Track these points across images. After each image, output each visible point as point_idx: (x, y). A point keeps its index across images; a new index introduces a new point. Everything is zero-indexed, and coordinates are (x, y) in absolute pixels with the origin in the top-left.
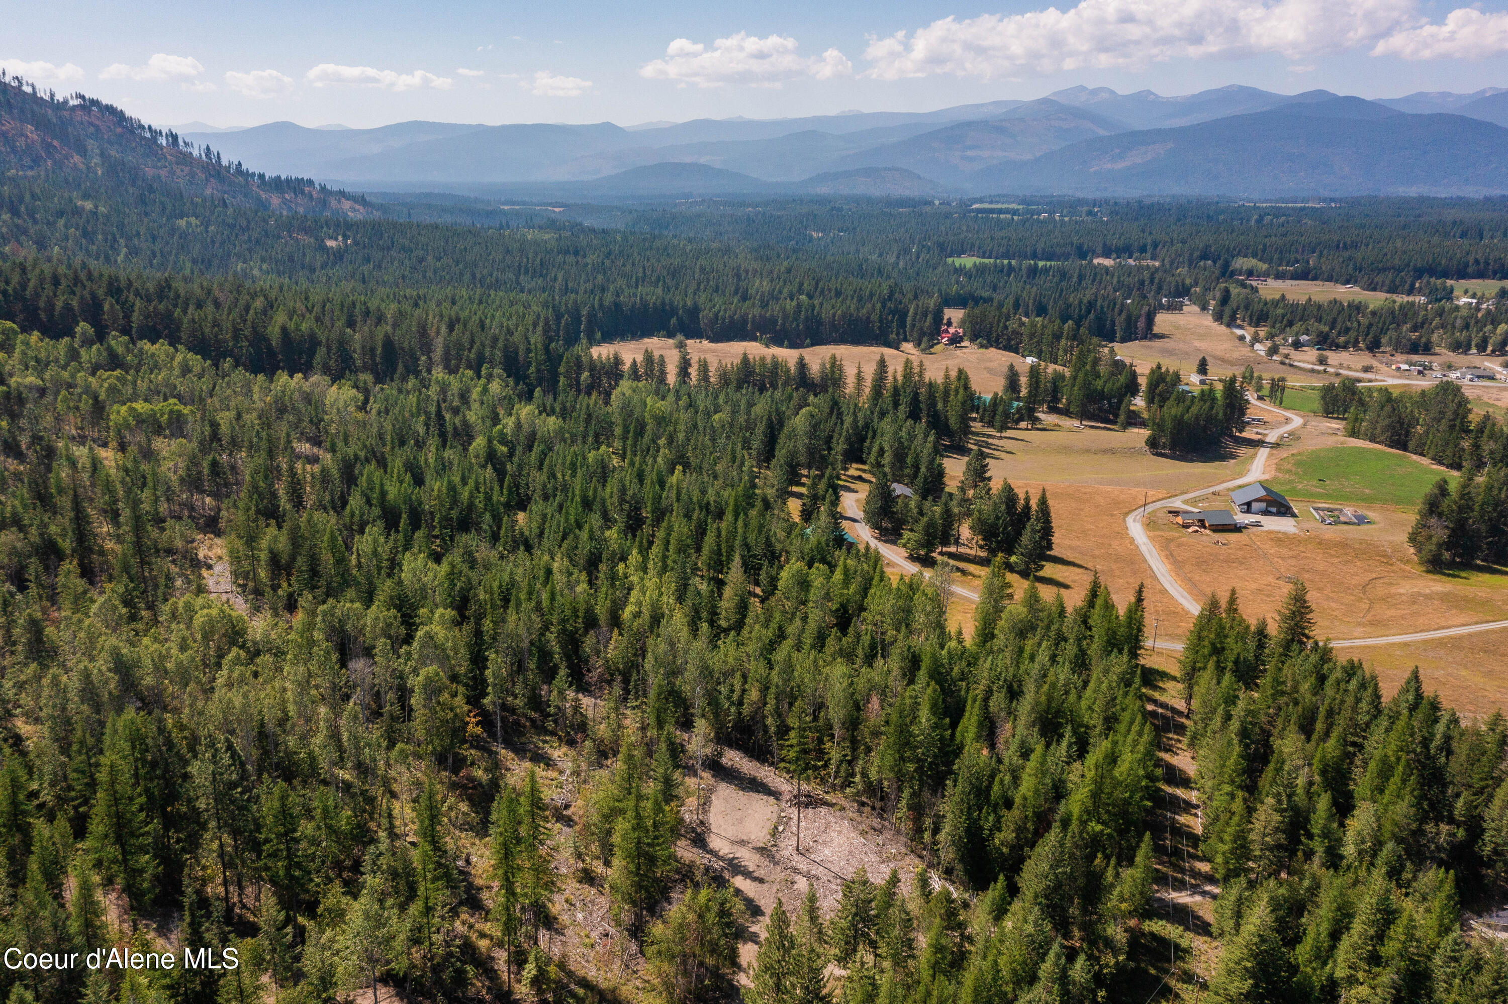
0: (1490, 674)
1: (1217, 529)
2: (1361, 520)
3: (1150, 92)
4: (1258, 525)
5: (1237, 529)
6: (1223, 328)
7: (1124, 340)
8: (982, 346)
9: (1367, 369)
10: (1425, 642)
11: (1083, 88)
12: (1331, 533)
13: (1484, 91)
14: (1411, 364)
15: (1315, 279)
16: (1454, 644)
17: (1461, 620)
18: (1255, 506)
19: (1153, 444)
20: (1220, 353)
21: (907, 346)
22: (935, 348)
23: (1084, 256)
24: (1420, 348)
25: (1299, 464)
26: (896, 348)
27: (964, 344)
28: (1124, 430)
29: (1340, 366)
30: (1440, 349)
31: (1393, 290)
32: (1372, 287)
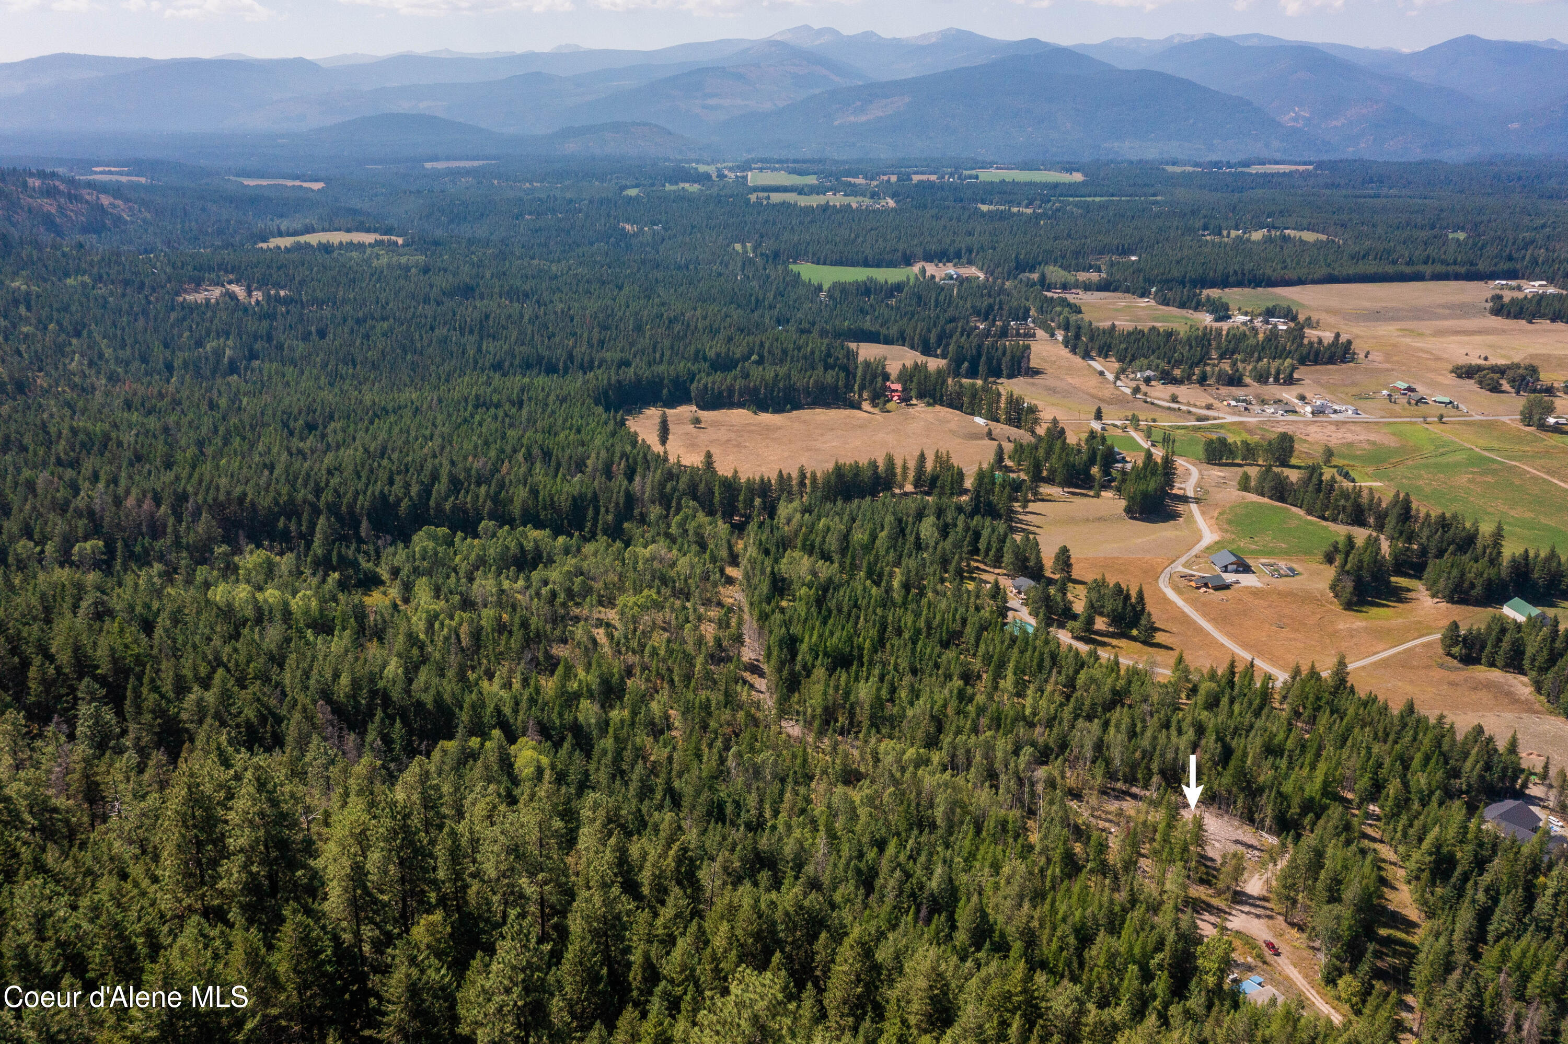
0: (1411, 681)
1: (1217, 589)
2: (1293, 573)
3: (873, 34)
4: (1237, 582)
5: (1227, 587)
6: (1077, 360)
7: (1010, 376)
8: (929, 405)
9: (1209, 407)
10: (1374, 664)
11: (807, 28)
12: (1283, 584)
13: (1172, 37)
14: (1238, 401)
15: (1115, 290)
16: (1384, 663)
17: (1382, 647)
18: (1230, 568)
19: (1129, 511)
20: (1094, 391)
21: (866, 406)
22: (889, 406)
23: (908, 261)
24: (1235, 381)
25: (1229, 522)
26: (859, 408)
27: (914, 401)
28: (1098, 496)
29: (1189, 404)
30: (1248, 380)
31: (1182, 305)
32: (1165, 302)
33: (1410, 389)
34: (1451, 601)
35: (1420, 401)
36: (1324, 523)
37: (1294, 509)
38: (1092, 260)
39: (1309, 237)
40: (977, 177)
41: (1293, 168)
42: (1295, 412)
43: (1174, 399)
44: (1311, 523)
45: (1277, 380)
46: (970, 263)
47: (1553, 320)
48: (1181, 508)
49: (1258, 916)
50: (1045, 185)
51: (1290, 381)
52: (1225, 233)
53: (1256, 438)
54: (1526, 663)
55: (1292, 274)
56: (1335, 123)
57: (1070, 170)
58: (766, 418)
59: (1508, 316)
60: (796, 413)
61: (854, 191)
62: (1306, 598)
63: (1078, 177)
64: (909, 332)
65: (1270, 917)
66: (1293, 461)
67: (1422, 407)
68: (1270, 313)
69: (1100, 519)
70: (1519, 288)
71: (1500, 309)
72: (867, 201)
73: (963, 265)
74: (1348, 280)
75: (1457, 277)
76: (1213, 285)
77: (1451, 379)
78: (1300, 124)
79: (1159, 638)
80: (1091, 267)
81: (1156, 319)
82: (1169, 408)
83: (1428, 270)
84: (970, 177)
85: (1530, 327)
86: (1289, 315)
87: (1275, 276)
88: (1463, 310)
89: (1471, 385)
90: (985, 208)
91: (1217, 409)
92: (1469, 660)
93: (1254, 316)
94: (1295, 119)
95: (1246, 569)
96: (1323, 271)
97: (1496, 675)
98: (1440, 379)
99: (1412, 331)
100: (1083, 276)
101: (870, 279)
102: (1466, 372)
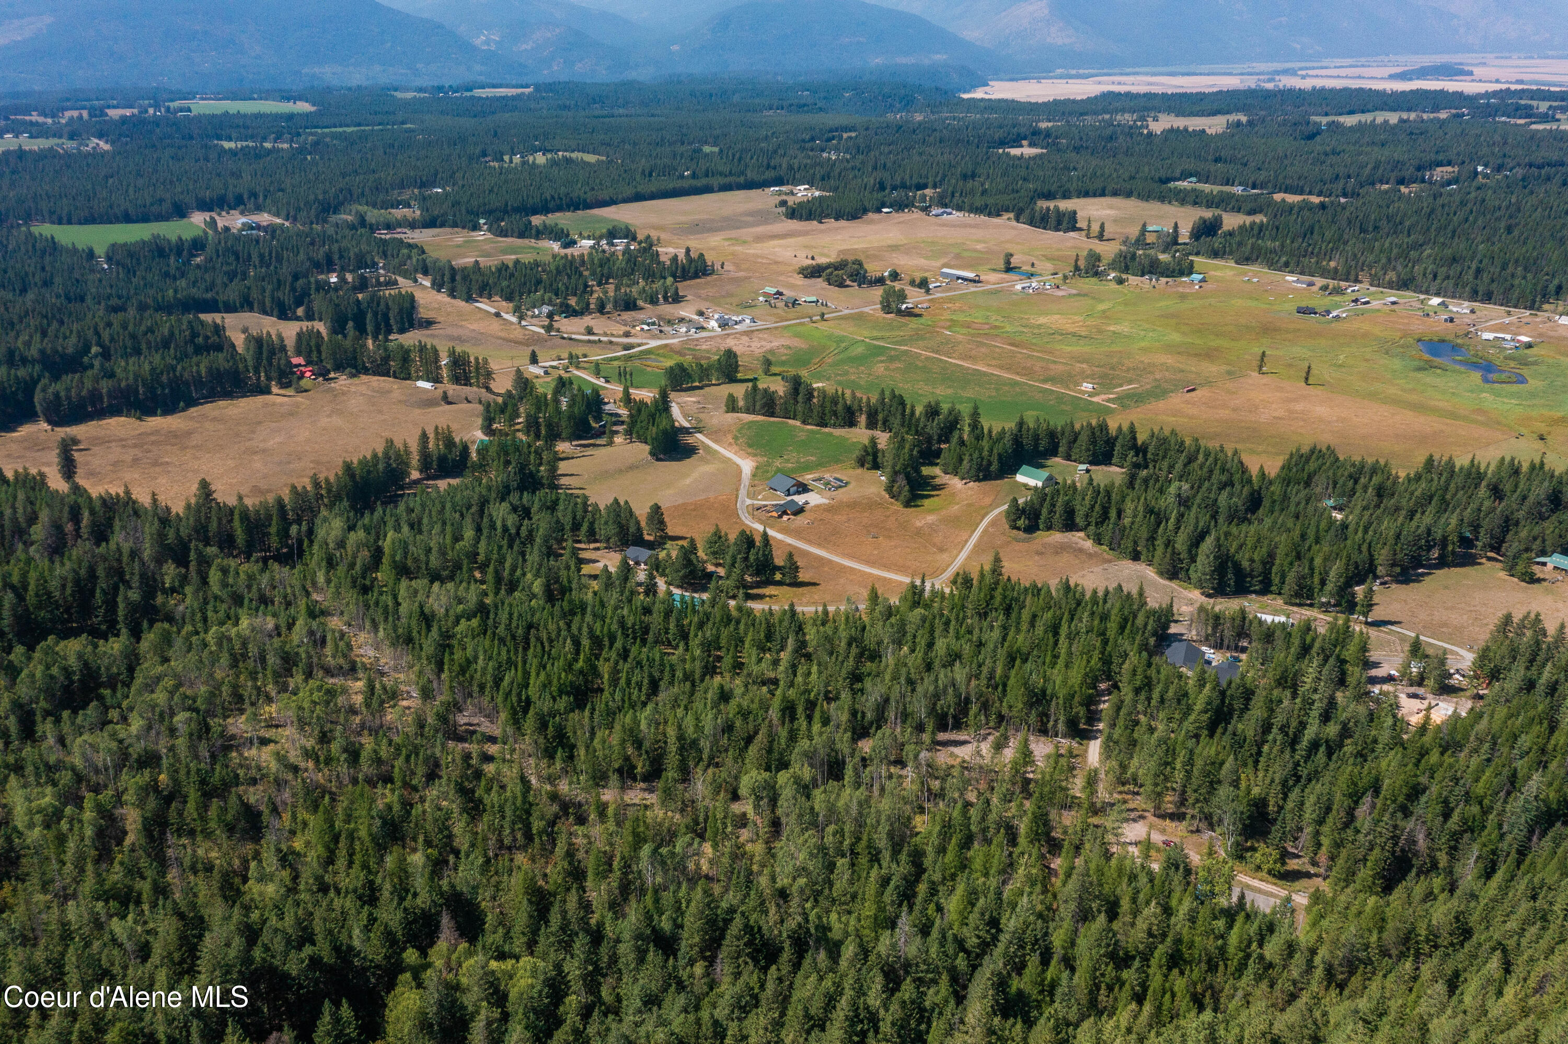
0: (1011, 560)
2: (843, 483)
5: (803, 510)
6: (462, 303)
7: (404, 331)
8: (353, 376)
9: (626, 335)
12: (842, 495)
14: (647, 324)
15: (442, 225)
16: (980, 549)
17: (965, 534)
18: (791, 490)
19: (652, 454)
20: (502, 334)
21: (275, 390)
22: (304, 383)
23: (180, 212)
24: (630, 305)
25: (750, 446)
26: (269, 392)
27: (332, 375)
28: (611, 443)
29: (605, 334)
30: (640, 303)
31: (521, 235)
32: (503, 233)
33: (779, 293)
34: (978, 480)
35: (795, 303)
36: (827, 430)
37: (790, 421)
38: (395, 194)
39: (591, 158)
40: (189, 110)
41: (520, 91)
42: (703, 328)
43: (590, 331)
44: (812, 432)
45: (666, 298)
46: (259, 209)
47: (837, 219)
48: (690, 440)
49: (1134, 820)
50: (278, 117)
51: (677, 299)
52: (506, 158)
53: (689, 358)
54: (1079, 520)
55: (604, 195)
56: (524, 47)
57: (295, 99)
58: (156, 422)
59: (801, 218)
60: (193, 410)
61: (38, 131)
62: (871, 505)
63: (304, 107)
64: (255, 294)
65: (1142, 817)
66: (740, 376)
67: (798, 308)
68: (612, 235)
69: (632, 468)
70: (792, 193)
71: (794, 213)
72: (70, 145)
73: (251, 212)
74: (653, 197)
75: (740, 187)
76: (535, 212)
77: (799, 280)
78: (493, 47)
79: (803, 576)
80: (399, 203)
81: (505, 252)
82: (589, 341)
83: (715, 181)
84: (181, 110)
85: (822, 226)
86: (630, 235)
87: (589, 197)
88: (763, 217)
89: (820, 283)
90: (227, 145)
91: (635, 336)
92: (1031, 529)
93: (598, 239)
94: (487, 43)
95: (803, 488)
96: (629, 191)
97: (1057, 537)
98: (791, 280)
99: (736, 239)
100: (399, 213)
101: (156, 237)
102: (813, 272)
